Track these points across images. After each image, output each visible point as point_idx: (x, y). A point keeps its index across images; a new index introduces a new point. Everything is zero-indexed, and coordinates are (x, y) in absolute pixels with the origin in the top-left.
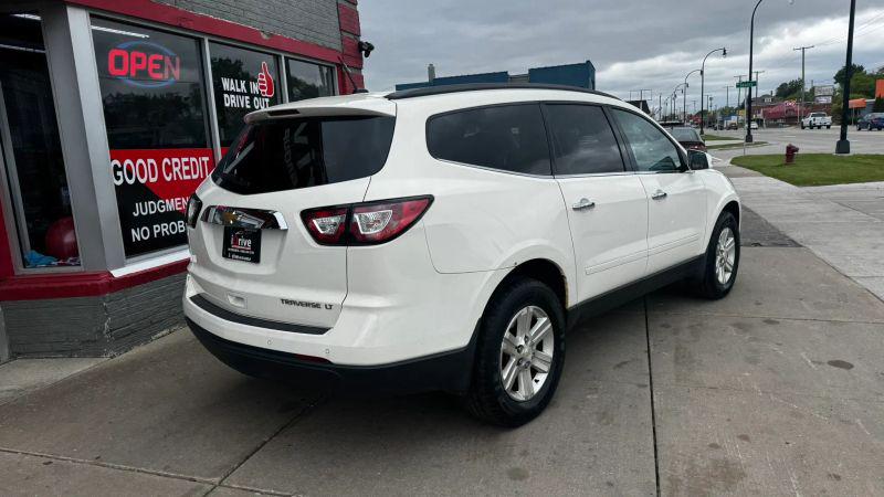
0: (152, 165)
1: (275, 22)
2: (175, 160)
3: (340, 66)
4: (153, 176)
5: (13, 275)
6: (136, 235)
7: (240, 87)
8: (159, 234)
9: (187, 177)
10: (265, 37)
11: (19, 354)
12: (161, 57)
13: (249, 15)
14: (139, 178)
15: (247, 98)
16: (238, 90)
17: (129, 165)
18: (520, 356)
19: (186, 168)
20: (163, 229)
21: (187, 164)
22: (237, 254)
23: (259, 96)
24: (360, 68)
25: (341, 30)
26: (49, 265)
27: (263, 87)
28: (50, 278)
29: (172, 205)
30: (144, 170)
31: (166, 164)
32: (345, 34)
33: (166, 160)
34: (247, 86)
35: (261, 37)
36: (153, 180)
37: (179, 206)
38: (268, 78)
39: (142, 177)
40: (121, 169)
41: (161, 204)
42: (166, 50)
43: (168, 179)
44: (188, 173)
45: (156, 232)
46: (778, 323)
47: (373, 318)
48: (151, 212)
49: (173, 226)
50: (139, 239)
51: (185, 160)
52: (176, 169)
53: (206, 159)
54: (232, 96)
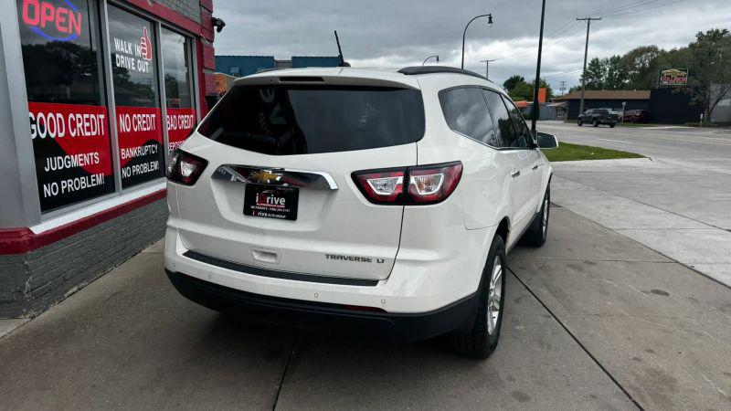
0: (60, 119)
2: (79, 116)
3: (199, 38)
4: (61, 131)
6: (48, 191)
7: (127, 49)
8: (66, 190)
9: (88, 134)
12: (66, 11)
14: (50, 133)
15: (133, 60)
16: (126, 52)
17: (41, 119)
19: (87, 124)
20: (68, 185)
21: (88, 120)
22: (264, 211)
23: (141, 58)
24: (212, 41)
25: (201, 5)
27: (144, 51)
29: (76, 160)
30: (54, 125)
31: (72, 119)
32: (203, 9)
33: (71, 116)
34: (133, 49)
35: (147, 4)
36: (61, 135)
37: (82, 162)
38: (147, 42)
39: (52, 131)
40: (34, 122)
41: (67, 159)
42: (71, 4)
43: (73, 134)
44: (89, 129)
45: (63, 187)
46: (595, 263)
47: (423, 269)
48: (60, 168)
49: (77, 182)
50: (50, 195)
51: (86, 116)
52: (79, 125)
53: (102, 116)
54: (122, 57)
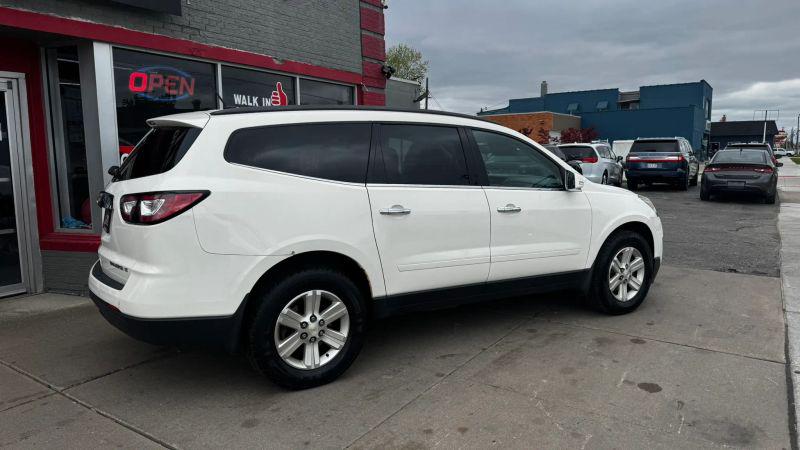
1: (291, 51)
3: (360, 86)
5: (53, 231)
7: (251, 102)
10: (277, 62)
11: (50, 289)
12: (177, 78)
13: (262, 45)
18: (304, 331)
24: (383, 88)
25: (363, 56)
26: (77, 227)
27: (276, 102)
28: (74, 237)
32: (367, 60)
35: (273, 63)
38: (281, 95)
42: (184, 73)
46: (644, 342)
